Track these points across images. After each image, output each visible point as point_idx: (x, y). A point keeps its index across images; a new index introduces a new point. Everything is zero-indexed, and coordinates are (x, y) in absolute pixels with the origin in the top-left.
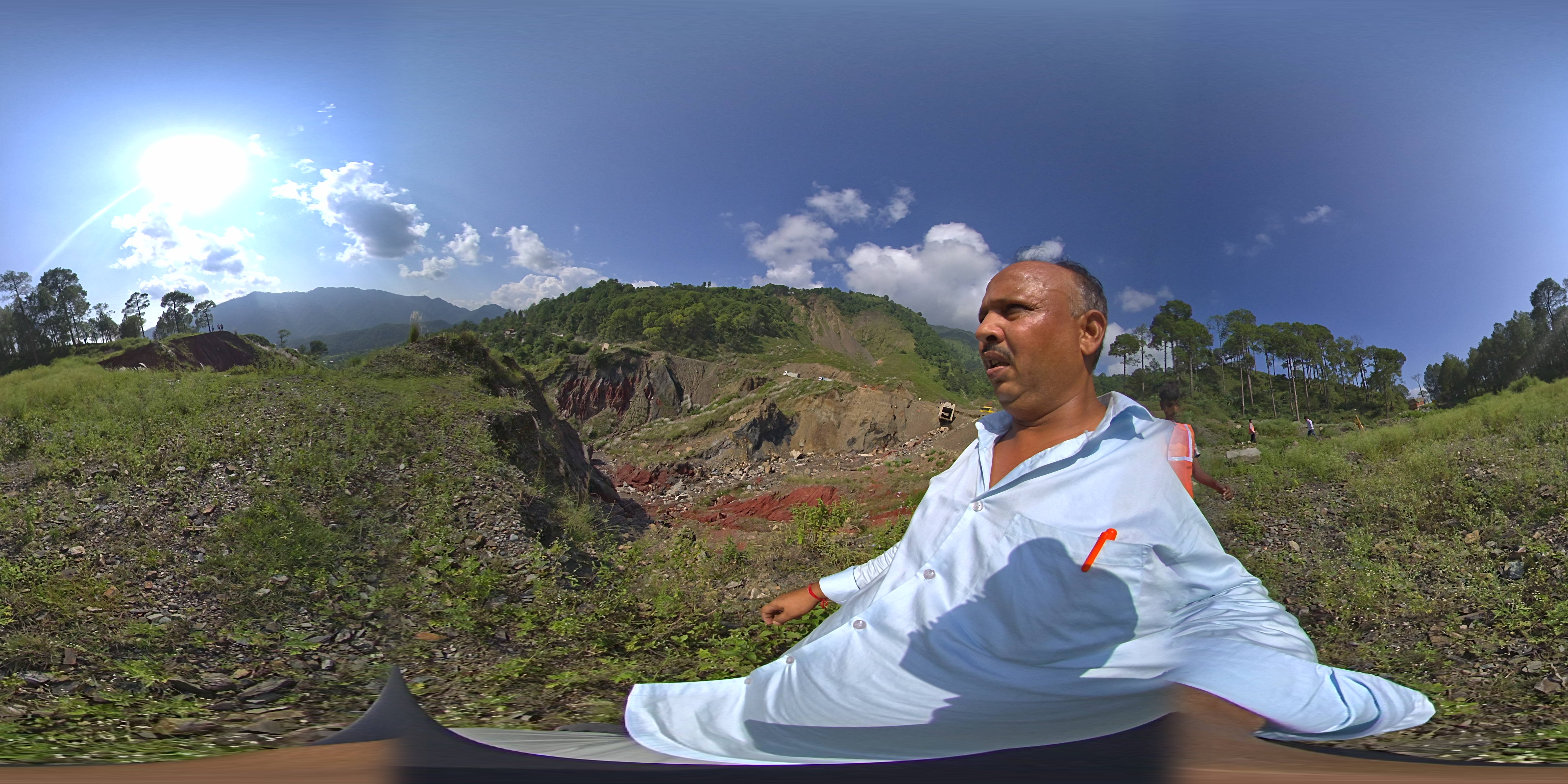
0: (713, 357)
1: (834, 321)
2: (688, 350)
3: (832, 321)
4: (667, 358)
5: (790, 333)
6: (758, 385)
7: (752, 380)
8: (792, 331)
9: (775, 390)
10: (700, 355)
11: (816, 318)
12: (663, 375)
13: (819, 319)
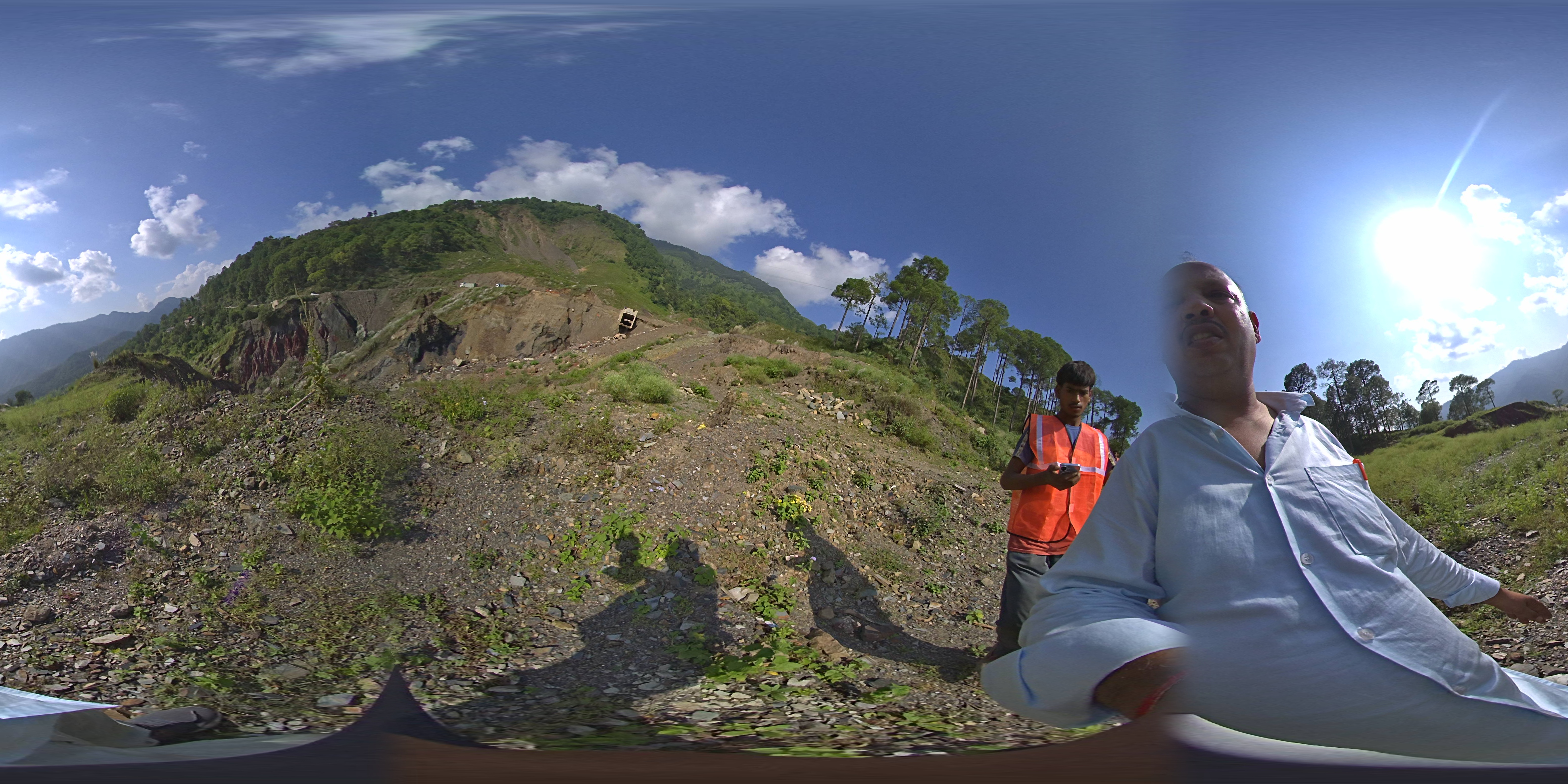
0: (386, 283)
1: (531, 229)
2: (358, 282)
3: (530, 230)
4: (336, 297)
5: (476, 245)
6: (432, 300)
7: (425, 297)
8: (479, 243)
9: (448, 303)
10: (371, 284)
11: (510, 228)
12: (333, 313)
13: (514, 229)
